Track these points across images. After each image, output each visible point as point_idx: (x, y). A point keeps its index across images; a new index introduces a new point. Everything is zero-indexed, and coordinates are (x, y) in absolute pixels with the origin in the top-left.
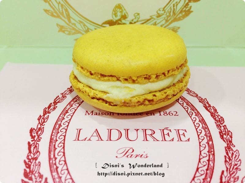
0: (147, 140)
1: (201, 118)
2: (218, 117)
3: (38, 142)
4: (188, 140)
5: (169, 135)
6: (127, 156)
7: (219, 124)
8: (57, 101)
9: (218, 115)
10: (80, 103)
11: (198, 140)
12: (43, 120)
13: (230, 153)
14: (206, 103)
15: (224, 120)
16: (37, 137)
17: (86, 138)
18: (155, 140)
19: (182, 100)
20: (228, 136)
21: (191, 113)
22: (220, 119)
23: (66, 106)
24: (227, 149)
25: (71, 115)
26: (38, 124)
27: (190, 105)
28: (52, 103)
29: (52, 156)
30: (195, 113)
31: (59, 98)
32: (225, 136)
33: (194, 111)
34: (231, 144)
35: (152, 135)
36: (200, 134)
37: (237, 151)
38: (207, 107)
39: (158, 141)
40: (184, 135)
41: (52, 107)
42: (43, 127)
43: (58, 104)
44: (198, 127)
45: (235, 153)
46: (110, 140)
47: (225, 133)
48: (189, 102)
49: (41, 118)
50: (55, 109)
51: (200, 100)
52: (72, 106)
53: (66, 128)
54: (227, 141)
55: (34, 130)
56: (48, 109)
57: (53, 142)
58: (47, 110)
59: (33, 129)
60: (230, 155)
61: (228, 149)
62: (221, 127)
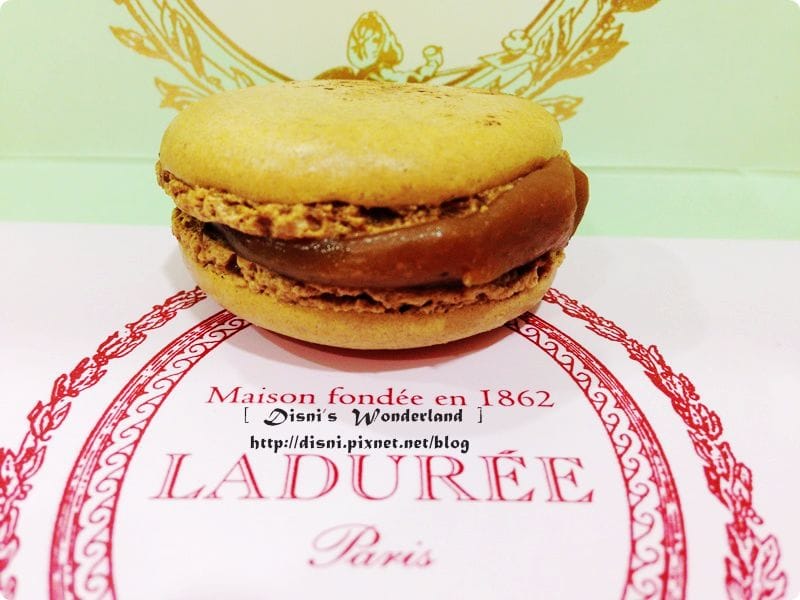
0: (432, 497)
1: (638, 415)
2: (699, 411)
3: (17, 503)
4: (587, 499)
5: (515, 479)
6: (353, 560)
7: (705, 437)
8: (108, 353)
9: (700, 405)
10: (193, 360)
11: (625, 498)
12: (46, 421)
13: (745, 547)
14: (655, 363)
15: (720, 424)
16: (15, 482)
17: (199, 491)
18: (463, 496)
19: (568, 350)
20: (739, 485)
21: (601, 398)
22: (708, 421)
23: (142, 371)
24: (734, 533)
25: (154, 401)
26: (28, 434)
27: (599, 367)
28: (91, 356)
29: (63, 557)
30: (616, 396)
31: (118, 342)
32: (724, 484)
33: (610, 389)
34: (747, 511)
35: (454, 478)
36: (632, 477)
37: (771, 542)
38: (660, 375)
39: (473, 499)
40: (573, 480)
41: (86, 374)
42: (45, 448)
43: (110, 361)
44: (627, 448)
45: (763, 550)
46: (293, 496)
47: (725, 470)
48: (594, 358)
49: (40, 411)
50: (98, 380)
51: (635, 353)
52: (162, 369)
53: (128, 451)
54: (734, 503)
55: (9, 457)
56: (73, 381)
57: (74, 504)
58: (67, 384)
59: (5, 451)
60: (746, 555)
61: (739, 530)
62: (710, 449)
